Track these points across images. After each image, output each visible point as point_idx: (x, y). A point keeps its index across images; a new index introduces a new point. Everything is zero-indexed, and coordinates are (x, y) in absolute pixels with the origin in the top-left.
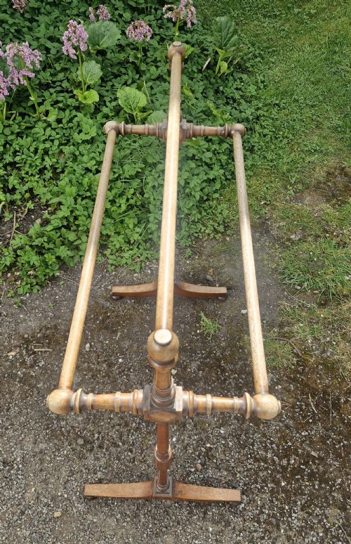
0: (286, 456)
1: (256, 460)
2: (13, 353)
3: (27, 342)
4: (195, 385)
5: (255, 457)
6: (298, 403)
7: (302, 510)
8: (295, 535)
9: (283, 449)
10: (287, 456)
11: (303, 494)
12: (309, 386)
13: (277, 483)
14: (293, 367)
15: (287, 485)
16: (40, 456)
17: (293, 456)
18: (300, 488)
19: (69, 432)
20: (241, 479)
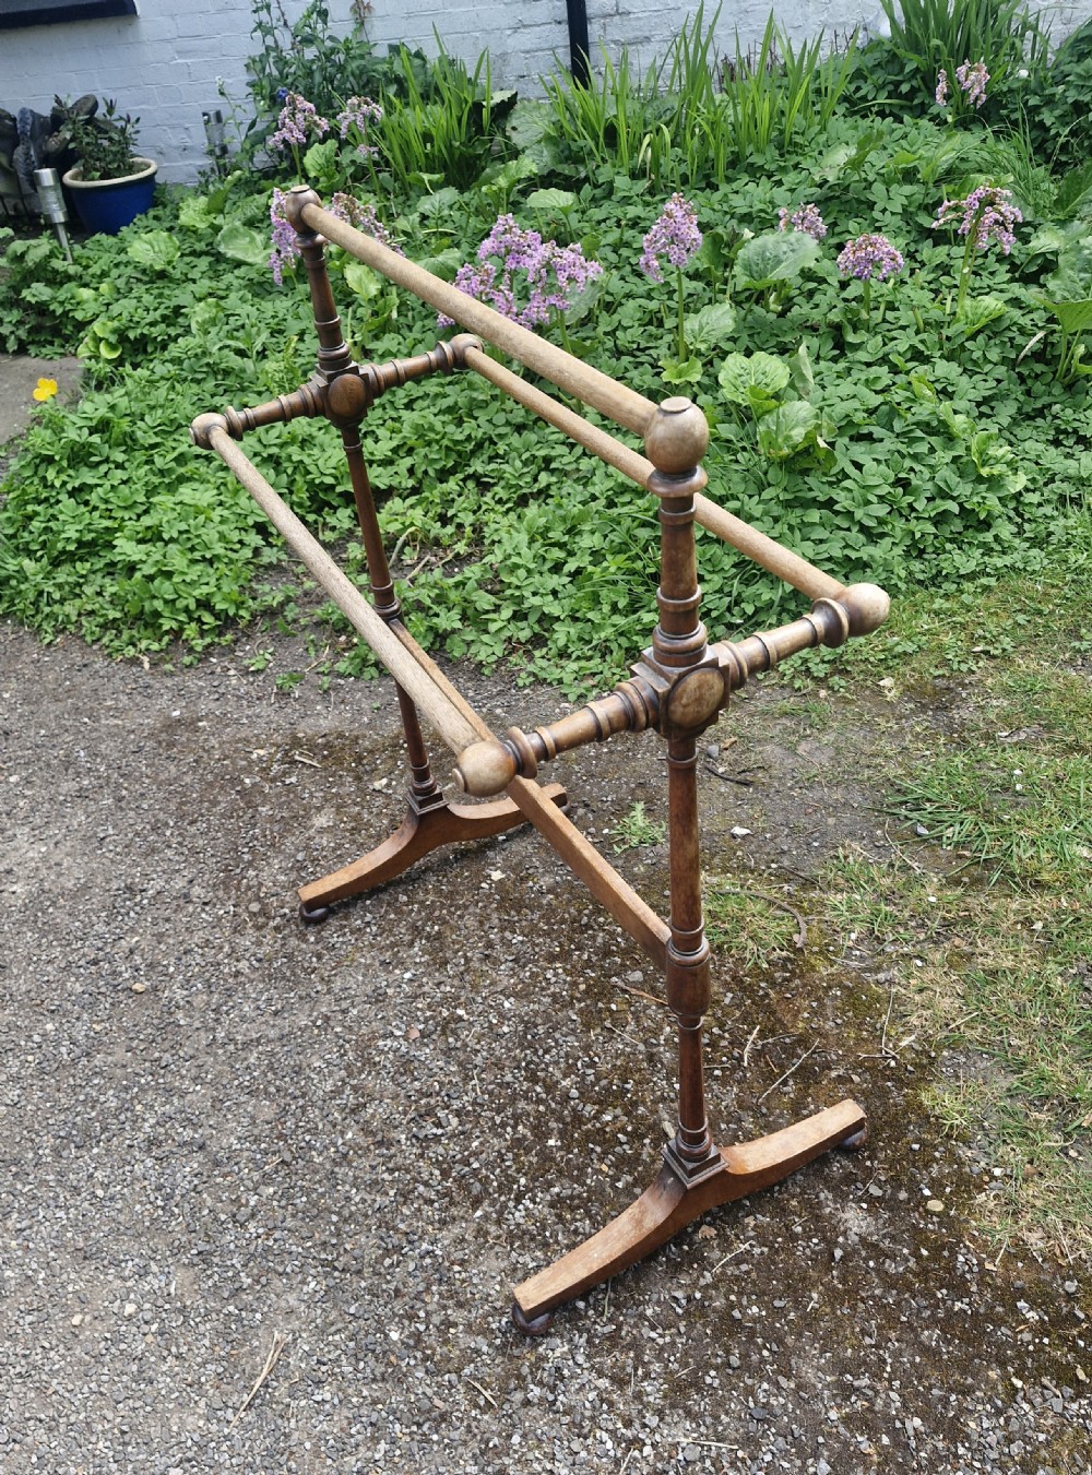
0: (600, 1103)
1: (533, 1079)
2: (262, 752)
3: (296, 742)
4: (519, 913)
5: (534, 1073)
6: (716, 1030)
7: (552, 1205)
8: (498, 1237)
9: (608, 1089)
10: (603, 1104)
11: (580, 1180)
12: (773, 1013)
13: (541, 1133)
14: (765, 966)
15: (559, 1149)
16: (182, 902)
17: (618, 1111)
18: (582, 1169)
19: (249, 888)
20: (474, 1090)
